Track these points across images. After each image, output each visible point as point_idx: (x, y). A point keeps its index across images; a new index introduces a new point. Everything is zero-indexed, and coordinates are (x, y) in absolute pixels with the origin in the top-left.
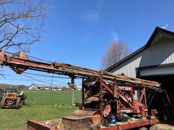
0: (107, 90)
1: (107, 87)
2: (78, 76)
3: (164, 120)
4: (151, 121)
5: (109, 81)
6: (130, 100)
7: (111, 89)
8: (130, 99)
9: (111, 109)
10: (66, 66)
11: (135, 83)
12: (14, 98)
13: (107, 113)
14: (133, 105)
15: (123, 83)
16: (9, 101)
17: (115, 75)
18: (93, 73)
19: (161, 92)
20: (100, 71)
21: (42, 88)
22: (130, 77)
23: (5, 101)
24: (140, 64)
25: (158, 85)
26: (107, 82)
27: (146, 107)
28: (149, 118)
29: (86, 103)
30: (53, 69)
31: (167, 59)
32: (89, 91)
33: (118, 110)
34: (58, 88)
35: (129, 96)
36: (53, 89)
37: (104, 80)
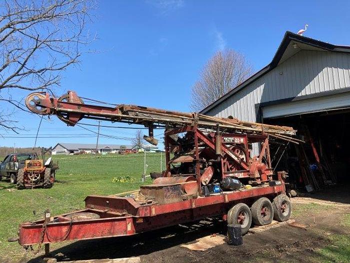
0: (205, 145)
1: (205, 140)
2: (158, 124)
3: (306, 191)
4: (275, 187)
5: (208, 130)
6: (243, 158)
7: (211, 142)
8: (243, 156)
9: (212, 174)
10: (140, 111)
11: (251, 130)
12: (40, 169)
13: (207, 179)
14: (248, 166)
15: (232, 132)
16: (31, 175)
17: (217, 120)
18: (183, 119)
19: (298, 143)
20: (193, 115)
21: (77, 150)
22: (243, 121)
23: (24, 176)
24: (262, 97)
25: (292, 132)
26: (206, 132)
27: (270, 168)
28: (272, 184)
29: (174, 166)
30: (121, 115)
31: (306, 87)
32: (178, 148)
33: (225, 174)
34: (110, 150)
35: (241, 151)
36: (99, 152)
37: (199, 129)
